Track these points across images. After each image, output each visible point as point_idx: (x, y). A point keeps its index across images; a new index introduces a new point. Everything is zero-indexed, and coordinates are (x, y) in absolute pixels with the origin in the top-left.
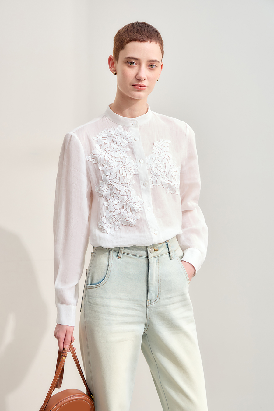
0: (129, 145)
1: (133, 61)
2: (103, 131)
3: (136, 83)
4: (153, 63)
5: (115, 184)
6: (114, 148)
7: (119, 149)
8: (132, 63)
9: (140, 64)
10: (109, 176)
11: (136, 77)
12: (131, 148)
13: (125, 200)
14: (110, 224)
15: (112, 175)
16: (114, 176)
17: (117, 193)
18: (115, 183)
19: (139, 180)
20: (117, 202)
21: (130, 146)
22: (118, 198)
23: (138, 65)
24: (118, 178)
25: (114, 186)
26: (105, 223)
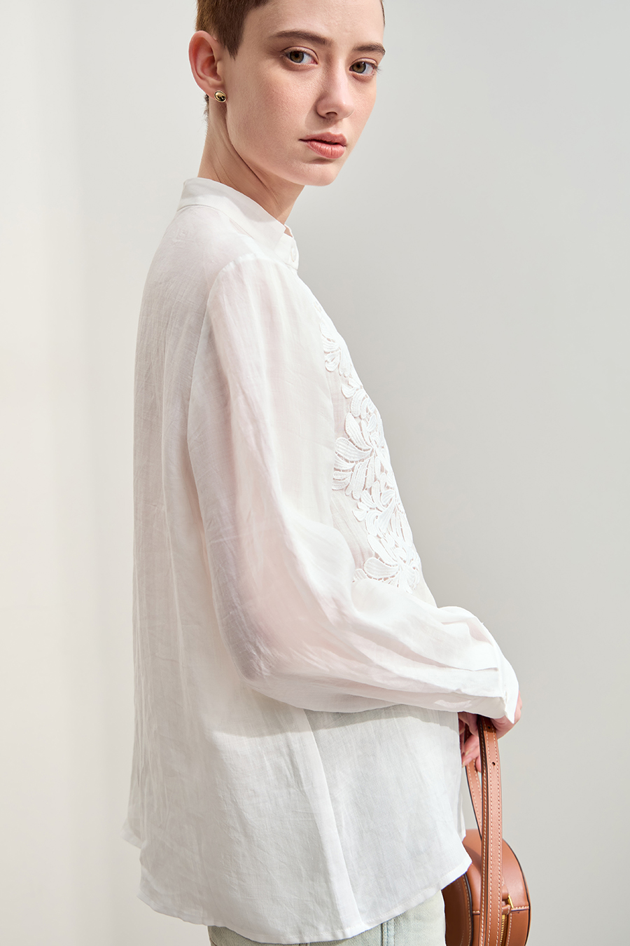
1: (304, 47)
3: (317, 132)
4: (366, 57)
8: (297, 56)
9: (329, 61)
11: (315, 110)
13: (394, 503)
17: (381, 476)
20: (377, 508)
22: (381, 495)
23: (320, 62)
25: (376, 455)
26: (373, 576)
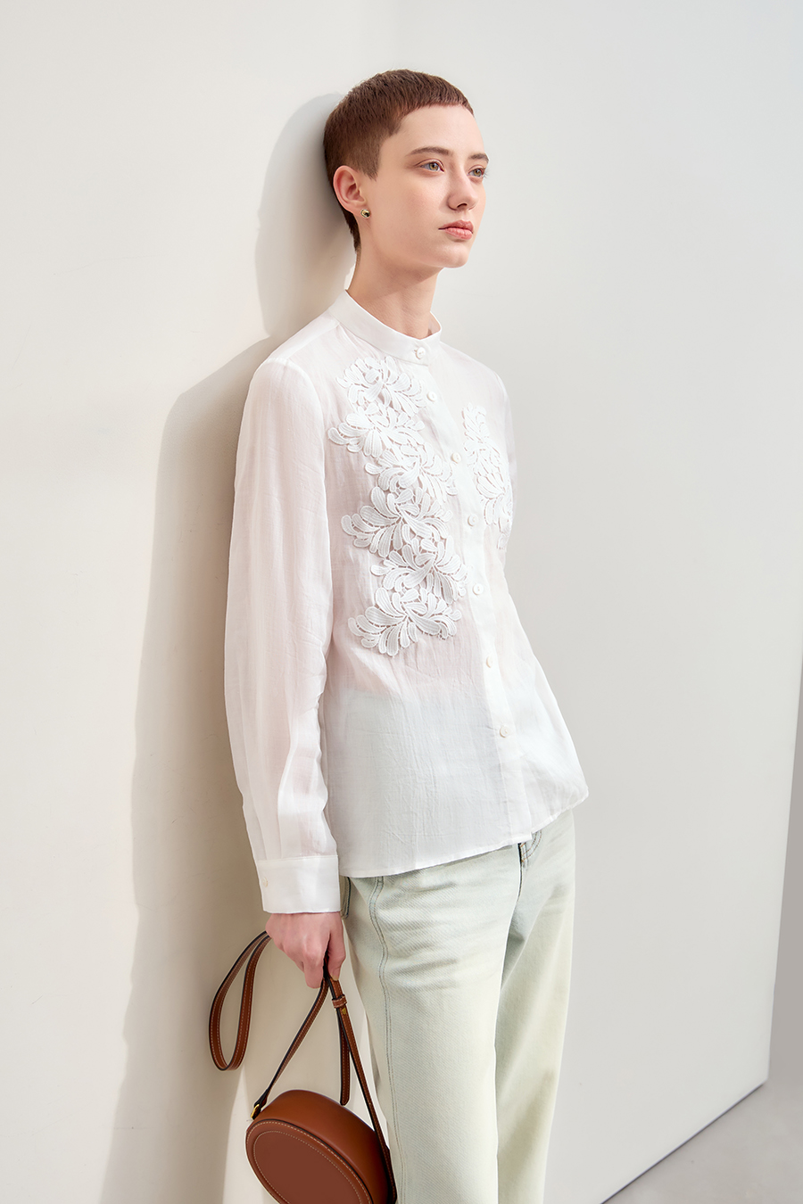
0: (420, 414)
1: (435, 159)
2: (353, 367)
4: (478, 164)
5: (410, 516)
6: (389, 416)
7: (401, 422)
8: (433, 165)
9: (453, 168)
10: (394, 493)
11: (447, 204)
12: (428, 423)
13: (431, 564)
14: (388, 627)
15: (402, 492)
16: (408, 494)
17: (412, 542)
18: (409, 514)
19: (459, 509)
20: (409, 567)
21: (424, 415)
22: (415, 557)
23: (446, 171)
24: (418, 502)
25: (405, 523)
26: (375, 623)
